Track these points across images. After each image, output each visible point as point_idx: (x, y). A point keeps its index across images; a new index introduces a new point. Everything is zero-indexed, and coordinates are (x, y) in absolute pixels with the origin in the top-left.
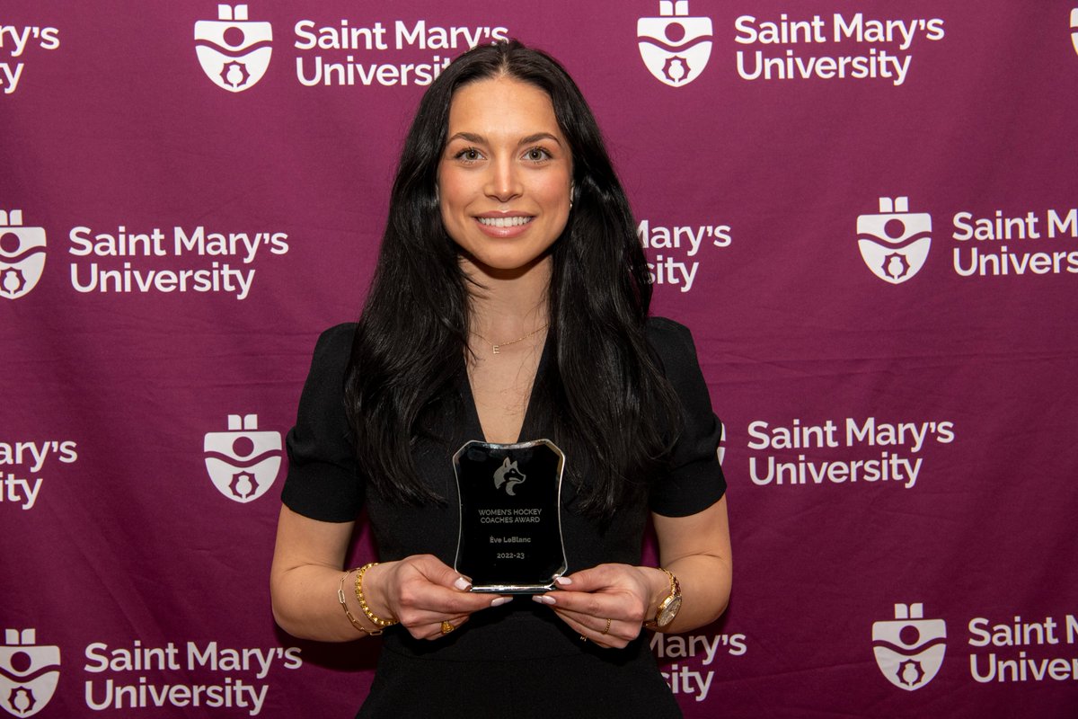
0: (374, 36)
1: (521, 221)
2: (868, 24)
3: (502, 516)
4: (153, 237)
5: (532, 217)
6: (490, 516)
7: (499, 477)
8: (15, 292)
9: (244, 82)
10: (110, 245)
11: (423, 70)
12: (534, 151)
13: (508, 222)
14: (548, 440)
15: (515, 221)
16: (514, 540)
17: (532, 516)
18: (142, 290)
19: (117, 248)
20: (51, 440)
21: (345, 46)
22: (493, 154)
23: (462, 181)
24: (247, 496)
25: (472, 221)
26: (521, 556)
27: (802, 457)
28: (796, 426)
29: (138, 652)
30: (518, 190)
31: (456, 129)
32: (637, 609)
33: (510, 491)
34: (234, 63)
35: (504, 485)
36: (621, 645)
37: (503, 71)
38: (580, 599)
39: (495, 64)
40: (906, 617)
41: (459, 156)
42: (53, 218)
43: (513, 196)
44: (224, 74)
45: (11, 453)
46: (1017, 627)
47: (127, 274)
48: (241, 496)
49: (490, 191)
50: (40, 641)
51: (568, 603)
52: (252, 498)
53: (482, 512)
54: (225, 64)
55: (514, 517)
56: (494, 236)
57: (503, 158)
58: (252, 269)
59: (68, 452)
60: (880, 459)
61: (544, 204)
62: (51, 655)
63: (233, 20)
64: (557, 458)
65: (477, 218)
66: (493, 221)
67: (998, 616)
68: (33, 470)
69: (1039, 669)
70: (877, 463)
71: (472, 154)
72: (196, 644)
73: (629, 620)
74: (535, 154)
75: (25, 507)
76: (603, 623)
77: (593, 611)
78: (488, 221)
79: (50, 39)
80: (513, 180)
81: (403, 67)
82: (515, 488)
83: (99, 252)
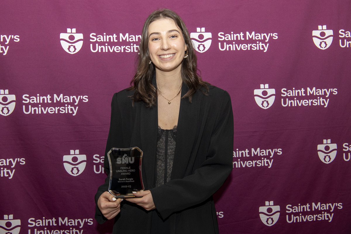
0: (113, 38)
2: (256, 35)
4: (47, 97)
8: (6, 114)
9: (75, 51)
10: (35, 100)
11: (128, 48)
18: (44, 113)
19: (37, 101)
20: (17, 158)
21: (105, 40)
24: (76, 174)
27: (239, 160)
28: (237, 151)
29: (44, 220)
34: (72, 45)
40: (268, 205)
42: (17, 91)
44: (69, 49)
45: (5, 162)
46: (299, 207)
47: (40, 108)
48: (74, 174)
50: (14, 218)
52: (78, 175)
54: (69, 46)
58: (77, 106)
59: (23, 161)
60: (261, 160)
62: (18, 222)
63: (71, 33)
67: (294, 204)
68: (12, 167)
69: (305, 218)
70: (260, 161)
72: (61, 218)
75: (10, 178)
79: (17, 39)
81: (122, 47)
83: (31, 102)
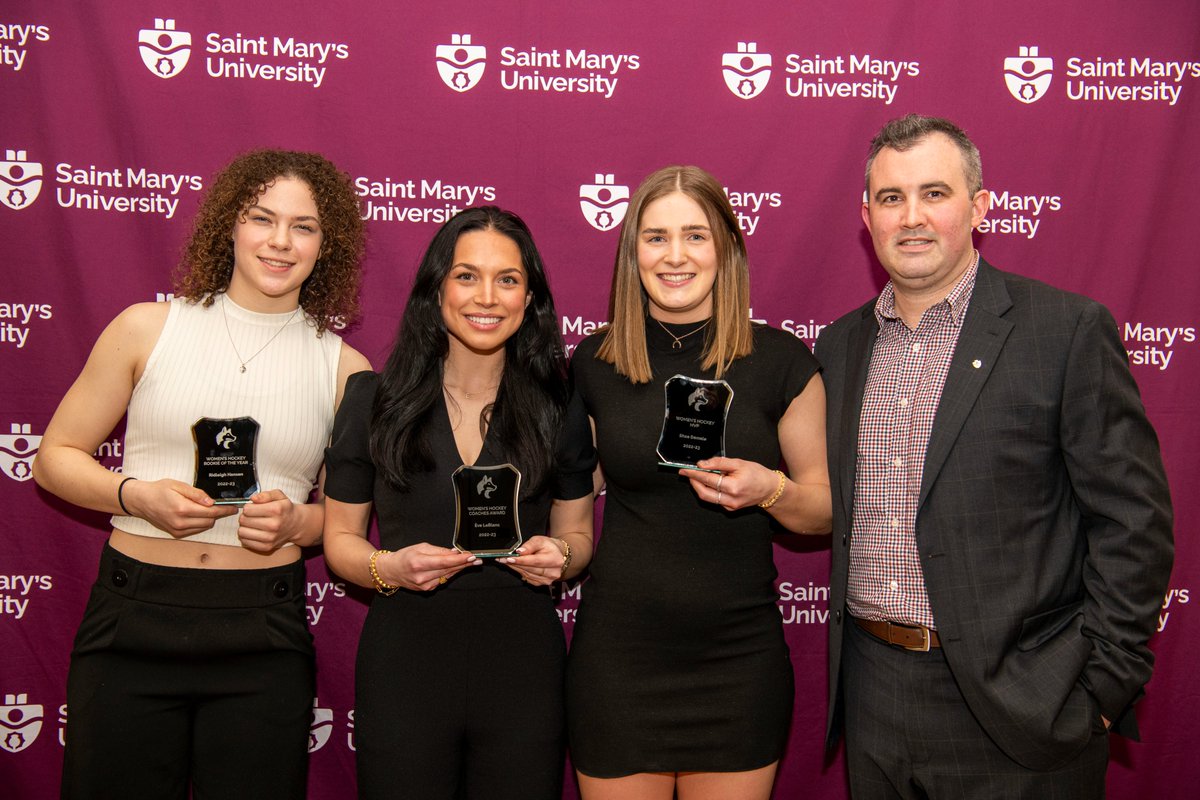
1: (496, 320)
3: (483, 511)
5: (502, 318)
6: (476, 511)
7: (480, 487)
12: (505, 277)
13: (488, 321)
14: (510, 465)
15: (492, 320)
16: (489, 525)
17: (501, 510)
22: (481, 278)
23: (459, 293)
25: (463, 317)
26: (494, 535)
30: (496, 301)
31: (459, 259)
32: (562, 560)
33: (487, 495)
35: (483, 492)
36: (548, 582)
37: (491, 227)
38: (529, 559)
39: (485, 222)
41: (459, 277)
43: (493, 305)
49: (478, 300)
51: (522, 562)
53: (470, 509)
55: (490, 511)
56: (478, 330)
57: (488, 280)
61: (511, 311)
64: (516, 475)
65: (467, 316)
66: (478, 320)
71: (467, 276)
73: (556, 567)
74: (506, 280)
76: (539, 570)
77: (537, 565)
78: (474, 319)
80: (493, 295)
82: (490, 494)
